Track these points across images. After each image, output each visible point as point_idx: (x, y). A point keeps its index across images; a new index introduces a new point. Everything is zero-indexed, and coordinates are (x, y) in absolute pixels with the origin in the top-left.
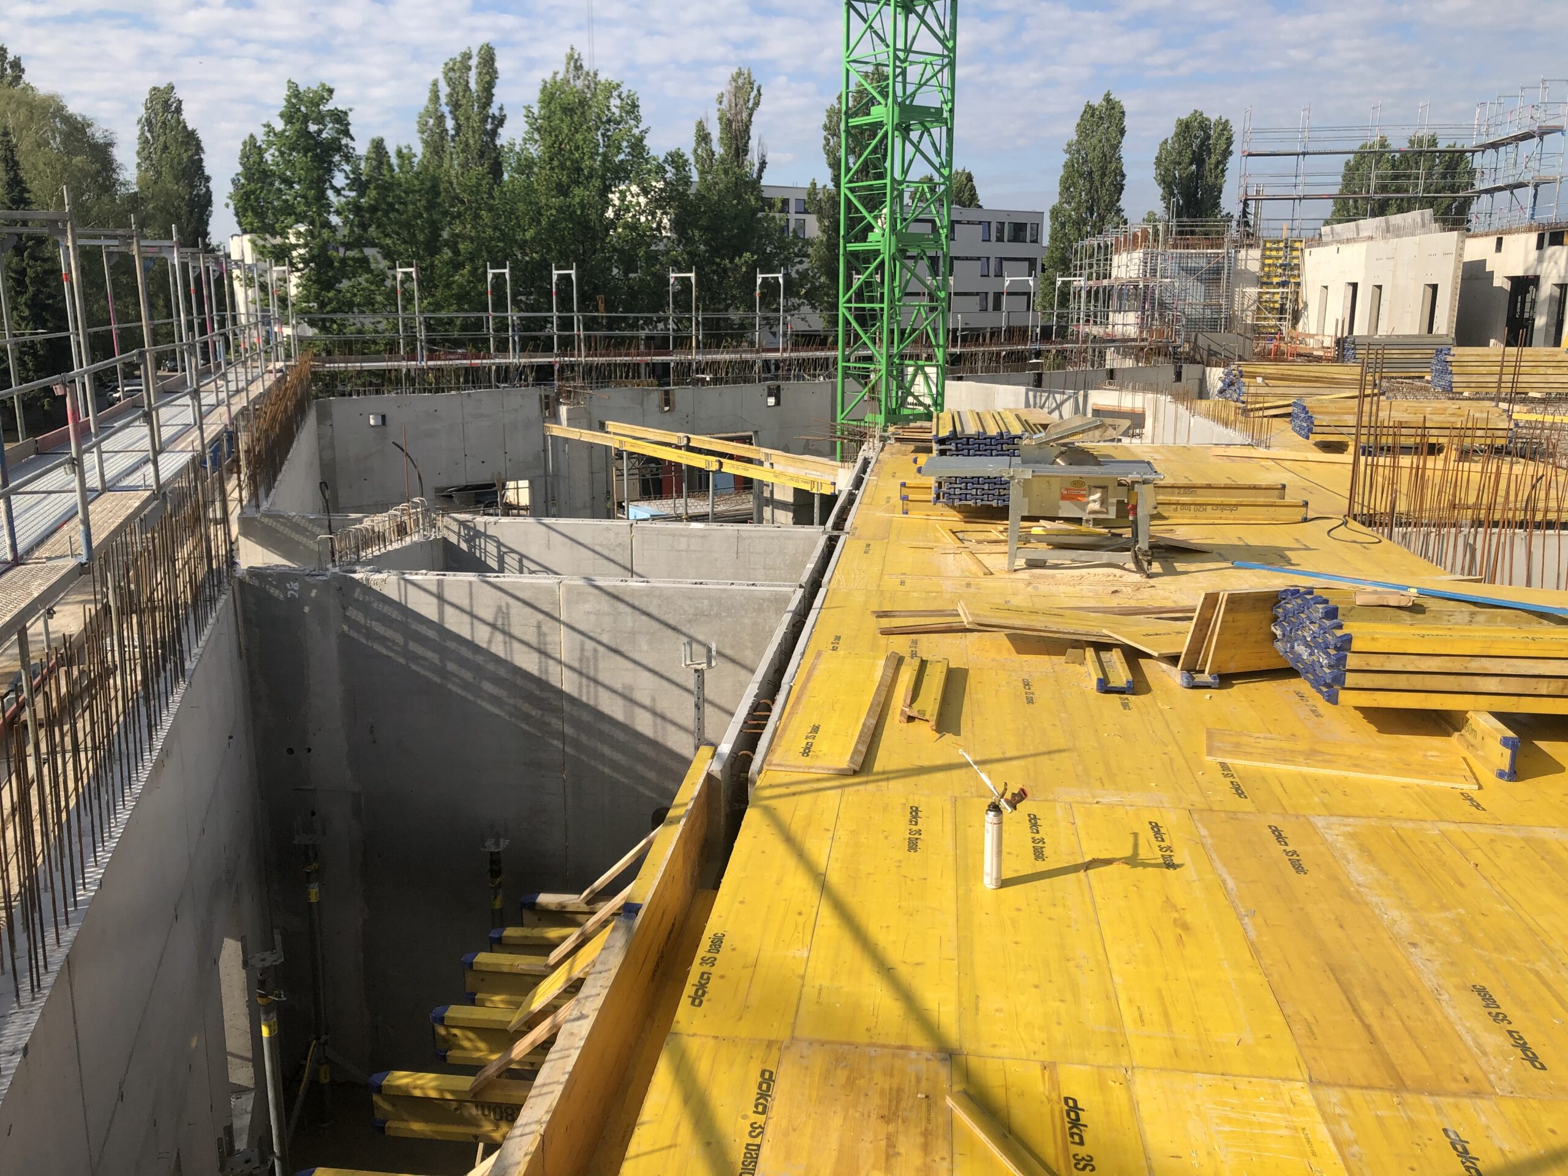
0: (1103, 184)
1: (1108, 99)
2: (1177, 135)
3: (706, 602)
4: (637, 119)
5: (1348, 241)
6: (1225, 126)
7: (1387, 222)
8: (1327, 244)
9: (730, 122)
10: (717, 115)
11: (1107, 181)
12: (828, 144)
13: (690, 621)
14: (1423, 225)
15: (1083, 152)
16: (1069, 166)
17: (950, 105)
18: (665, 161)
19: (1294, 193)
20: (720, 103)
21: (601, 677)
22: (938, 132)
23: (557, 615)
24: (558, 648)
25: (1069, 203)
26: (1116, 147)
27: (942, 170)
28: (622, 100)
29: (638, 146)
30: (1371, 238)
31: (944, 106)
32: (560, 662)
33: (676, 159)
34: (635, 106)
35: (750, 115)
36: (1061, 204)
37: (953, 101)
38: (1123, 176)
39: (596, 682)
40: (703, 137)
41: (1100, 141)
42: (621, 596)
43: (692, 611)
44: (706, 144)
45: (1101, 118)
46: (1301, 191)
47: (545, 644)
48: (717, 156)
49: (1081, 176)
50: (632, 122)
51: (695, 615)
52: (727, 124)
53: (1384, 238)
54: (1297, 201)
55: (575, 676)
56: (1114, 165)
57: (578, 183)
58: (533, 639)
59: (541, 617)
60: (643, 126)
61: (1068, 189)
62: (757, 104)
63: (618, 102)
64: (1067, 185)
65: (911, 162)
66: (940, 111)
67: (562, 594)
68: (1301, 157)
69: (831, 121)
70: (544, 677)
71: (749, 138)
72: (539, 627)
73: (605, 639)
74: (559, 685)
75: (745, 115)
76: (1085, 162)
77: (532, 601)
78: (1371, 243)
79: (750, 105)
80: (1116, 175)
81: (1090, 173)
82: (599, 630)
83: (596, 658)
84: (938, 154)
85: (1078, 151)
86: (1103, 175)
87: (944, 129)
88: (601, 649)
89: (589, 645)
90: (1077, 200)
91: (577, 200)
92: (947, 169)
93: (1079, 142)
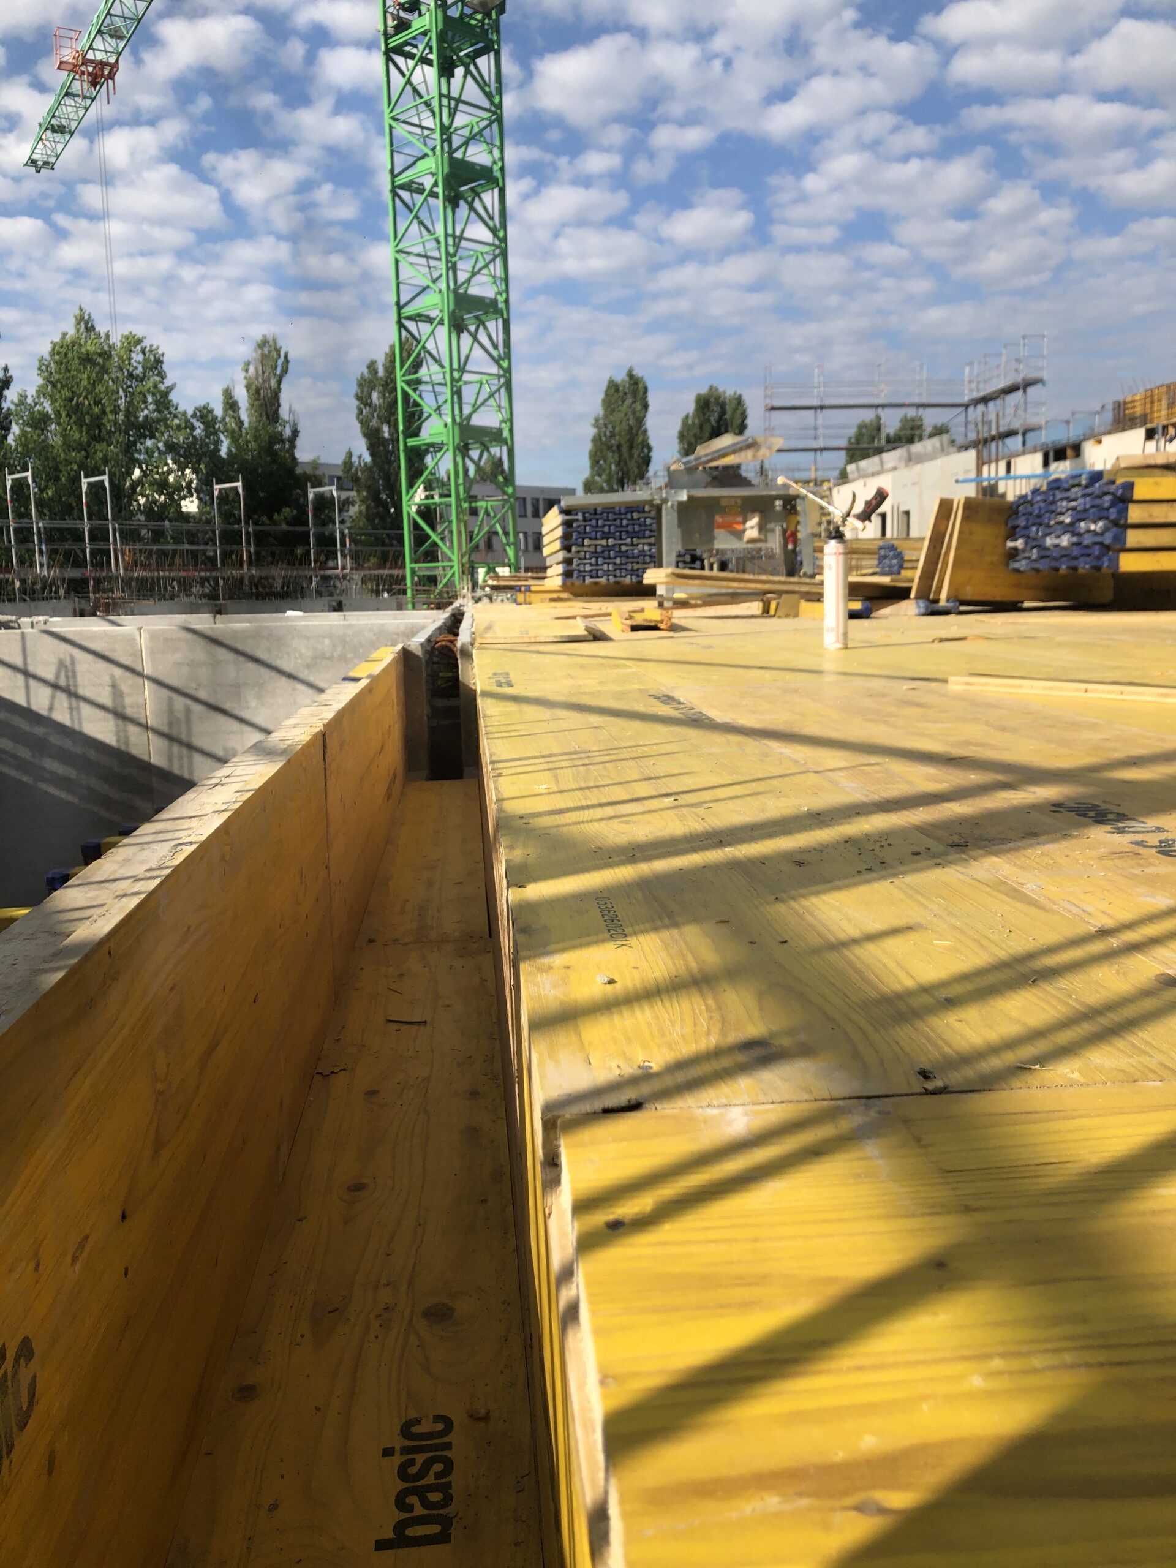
0: (631, 456)
1: (630, 375)
2: (697, 410)
3: (327, 641)
4: (162, 375)
5: (874, 474)
6: (739, 401)
7: (909, 452)
8: (854, 480)
9: (258, 391)
10: (244, 382)
11: (636, 453)
12: (361, 413)
13: (308, 667)
14: (943, 450)
15: (610, 427)
16: (596, 440)
17: (504, 295)
18: (194, 416)
19: (815, 445)
20: (247, 371)
21: (197, 742)
22: (494, 326)
23: (139, 668)
24: (142, 711)
25: (600, 475)
26: (640, 421)
27: (501, 362)
28: (145, 355)
29: (163, 401)
30: (895, 469)
31: (499, 297)
32: (146, 727)
33: (204, 414)
34: (159, 362)
35: (279, 382)
36: (592, 476)
37: (507, 291)
38: (650, 449)
39: (190, 747)
40: (231, 405)
41: (626, 415)
42: (220, 638)
43: (309, 654)
44: (234, 411)
45: (625, 394)
46: (820, 443)
47: (124, 707)
48: (246, 425)
49: (610, 448)
50: (157, 379)
51: (314, 658)
52: (255, 392)
53: (907, 466)
54: (818, 453)
55: (163, 743)
56: (640, 439)
57: (99, 439)
58: (106, 699)
59: (118, 672)
60: (168, 383)
61: (598, 462)
62: (285, 371)
63: (141, 357)
64: (596, 459)
65: (468, 357)
66: (494, 302)
67: (144, 642)
68: (818, 411)
69: (362, 392)
70: (123, 748)
71: (279, 405)
72: (114, 686)
73: (202, 695)
74: (146, 758)
75: (273, 383)
76: (613, 435)
77: (107, 653)
78: (896, 473)
79: (278, 372)
80: (643, 448)
81: (619, 446)
82: (194, 685)
83: (188, 721)
84: (496, 347)
85: (605, 425)
86: (631, 447)
87: (500, 321)
88: (197, 708)
89: (180, 702)
90: (607, 472)
91: (100, 455)
92: (506, 361)
93: (606, 416)
